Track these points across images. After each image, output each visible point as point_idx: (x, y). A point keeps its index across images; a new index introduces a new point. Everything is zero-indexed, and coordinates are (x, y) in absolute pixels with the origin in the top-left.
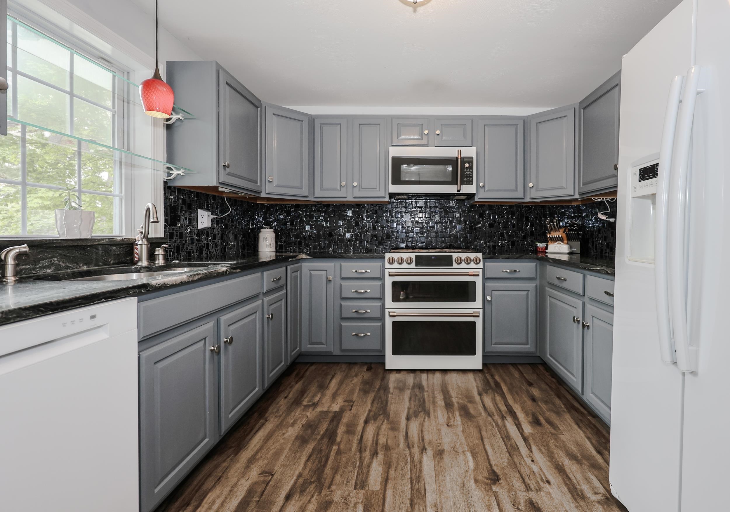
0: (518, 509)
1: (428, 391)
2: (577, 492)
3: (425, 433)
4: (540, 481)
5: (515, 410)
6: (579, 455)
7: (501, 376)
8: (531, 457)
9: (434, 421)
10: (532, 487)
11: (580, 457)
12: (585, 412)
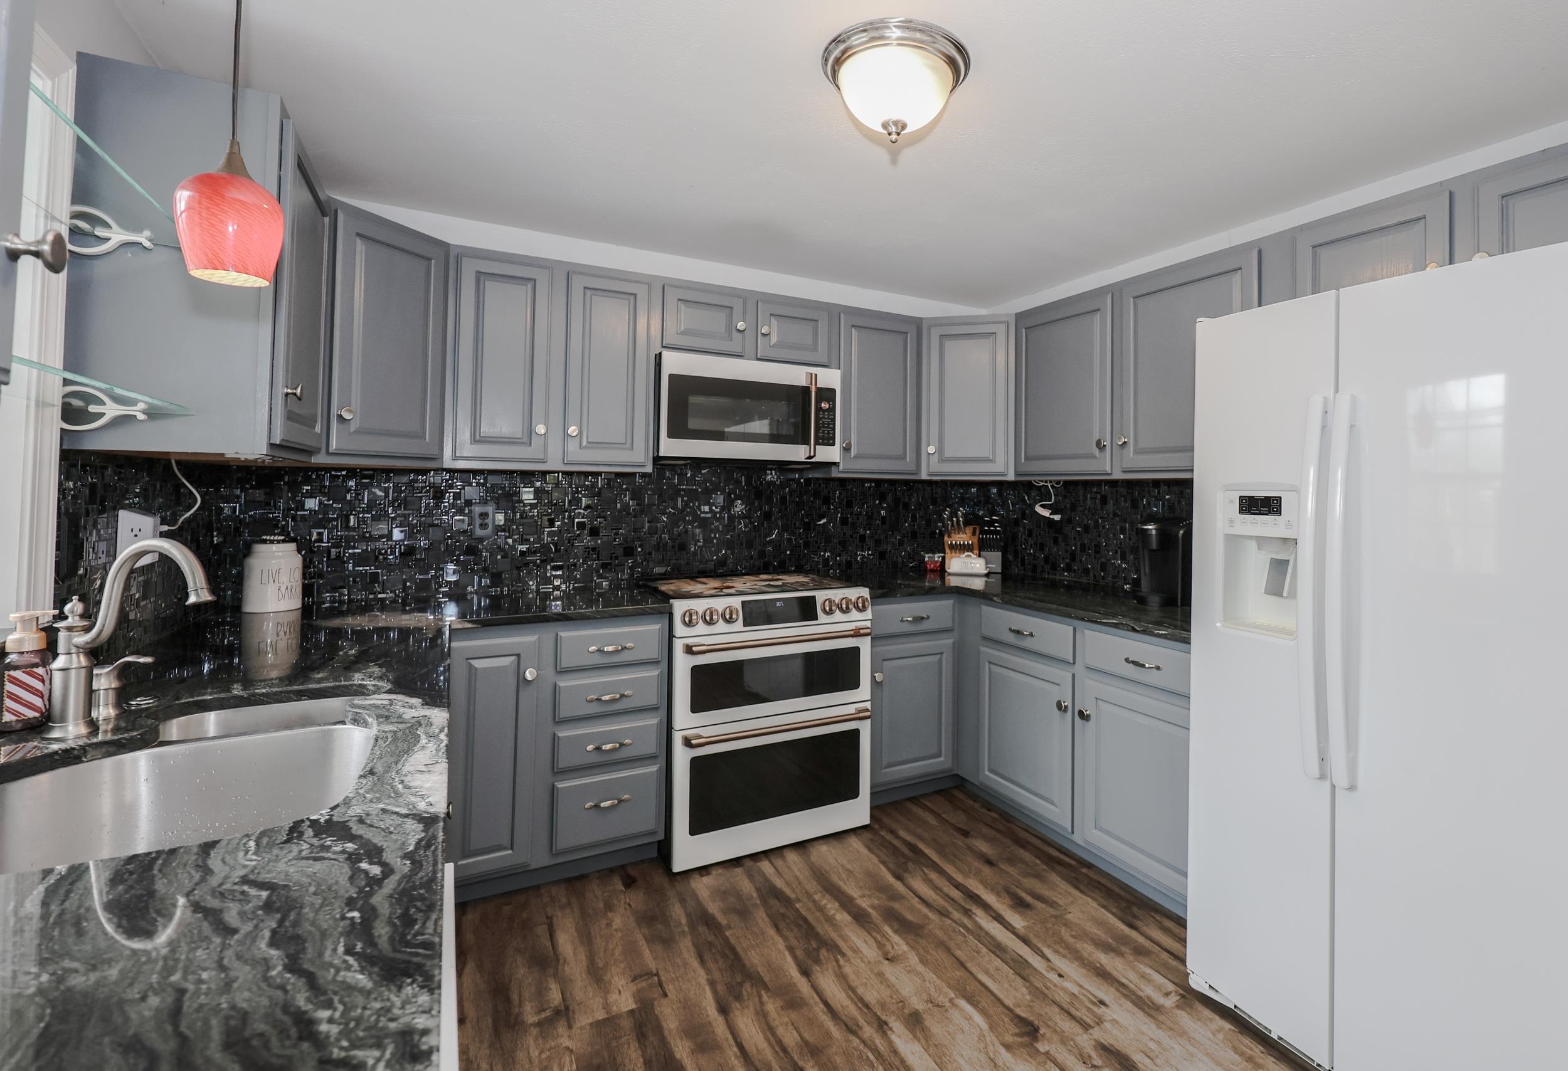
0: (1094, 1066)
1: (799, 900)
2: (1145, 1003)
3: (860, 990)
4: (1091, 1006)
5: (975, 891)
6: (1110, 940)
7: (908, 830)
8: (1053, 969)
9: (859, 960)
10: (1089, 1021)
11: (1114, 944)
12: (1073, 863)
